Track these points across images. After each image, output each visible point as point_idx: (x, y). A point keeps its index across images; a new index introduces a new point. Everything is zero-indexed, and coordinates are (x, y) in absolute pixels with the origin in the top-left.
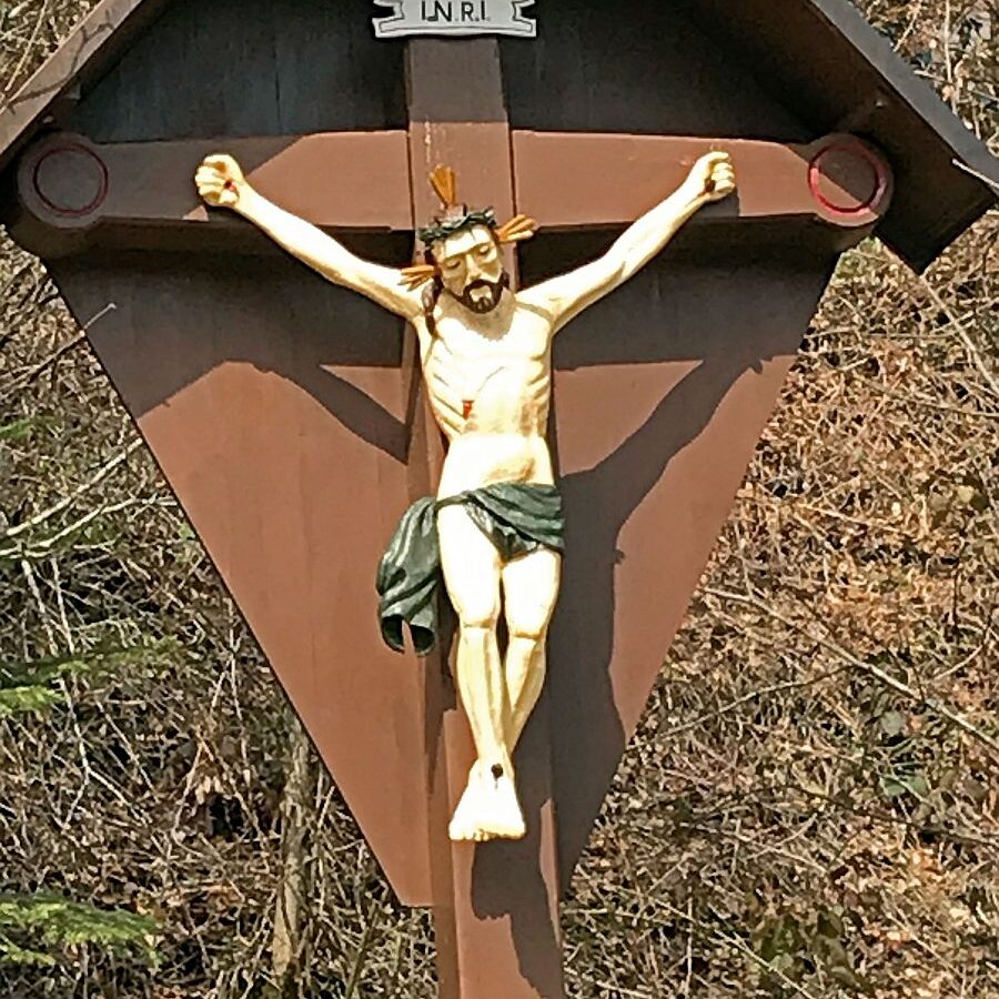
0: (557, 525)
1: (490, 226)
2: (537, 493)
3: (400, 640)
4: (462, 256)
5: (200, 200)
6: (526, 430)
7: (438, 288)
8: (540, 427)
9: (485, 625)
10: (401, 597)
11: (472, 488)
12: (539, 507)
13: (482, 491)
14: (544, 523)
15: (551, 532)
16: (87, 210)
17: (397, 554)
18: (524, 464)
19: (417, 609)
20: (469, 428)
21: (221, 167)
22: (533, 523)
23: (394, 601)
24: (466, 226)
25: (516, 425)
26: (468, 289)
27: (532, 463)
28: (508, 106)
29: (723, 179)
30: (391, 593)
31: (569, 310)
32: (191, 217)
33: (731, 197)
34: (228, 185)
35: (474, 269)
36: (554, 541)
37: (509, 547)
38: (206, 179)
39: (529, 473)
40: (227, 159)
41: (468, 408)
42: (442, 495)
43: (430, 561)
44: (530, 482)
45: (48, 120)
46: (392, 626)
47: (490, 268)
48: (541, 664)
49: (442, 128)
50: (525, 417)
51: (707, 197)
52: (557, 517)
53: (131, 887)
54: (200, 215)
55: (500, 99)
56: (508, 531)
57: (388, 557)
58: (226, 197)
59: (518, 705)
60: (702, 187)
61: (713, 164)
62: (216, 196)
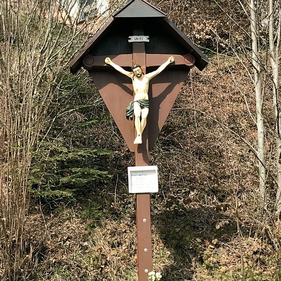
0: (148, 105)
1: (140, 67)
2: (146, 101)
3: (129, 119)
4: (136, 71)
5: (106, 63)
6: (145, 92)
7: (134, 75)
8: (147, 92)
9: (138, 117)
10: (129, 113)
11: (138, 100)
12: (146, 102)
13: (139, 100)
14: (147, 104)
15: (147, 105)
16: (91, 65)
17: (129, 108)
18: (144, 97)
19: (130, 115)
20: (138, 92)
21: (108, 59)
22: (145, 104)
23: (128, 114)
24: (137, 67)
25: (143, 92)
26: (137, 75)
27: (145, 97)
28: (145, 51)
29: (173, 60)
30: (127, 113)
31: (151, 77)
32: (105, 65)
33: (174, 62)
34: (109, 61)
35: (138, 72)
36: (148, 107)
37: (142, 107)
38: (106, 61)
39: (145, 98)
40: (109, 58)
41: (137, 89)
42: (134, 101)
43: (133, 109)
44: (145, 99)
45: (86, 53)
46: (128, 117)
47: (140, 72)
48: (146, 122)
49: (137, 54)
50: (144, 91)
51: (171, 62)
52: (148, 103)
53: (121, 147)
54: (106, 65)
55: (144, 50)
56: (142, 105)
57: (127, 108)
58: (108, 63)
59: (143, 127)
60: (170, 61)
61: (171, 58)
62: (107, 63)
